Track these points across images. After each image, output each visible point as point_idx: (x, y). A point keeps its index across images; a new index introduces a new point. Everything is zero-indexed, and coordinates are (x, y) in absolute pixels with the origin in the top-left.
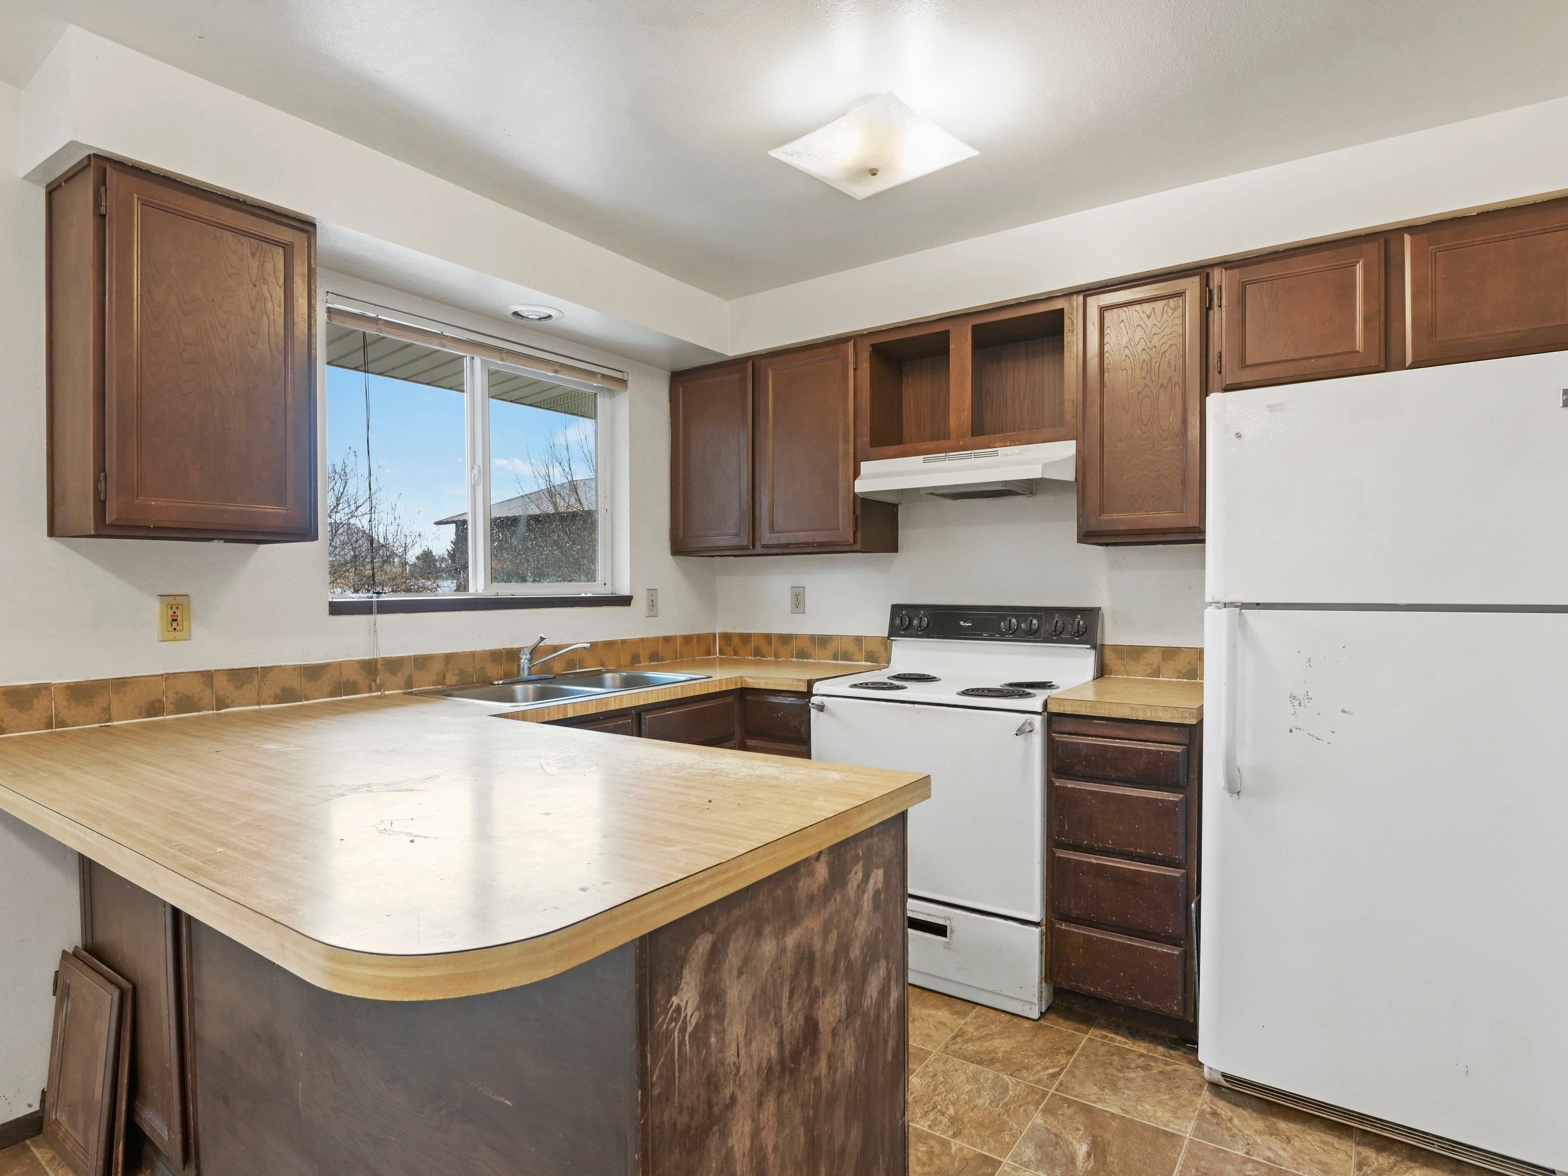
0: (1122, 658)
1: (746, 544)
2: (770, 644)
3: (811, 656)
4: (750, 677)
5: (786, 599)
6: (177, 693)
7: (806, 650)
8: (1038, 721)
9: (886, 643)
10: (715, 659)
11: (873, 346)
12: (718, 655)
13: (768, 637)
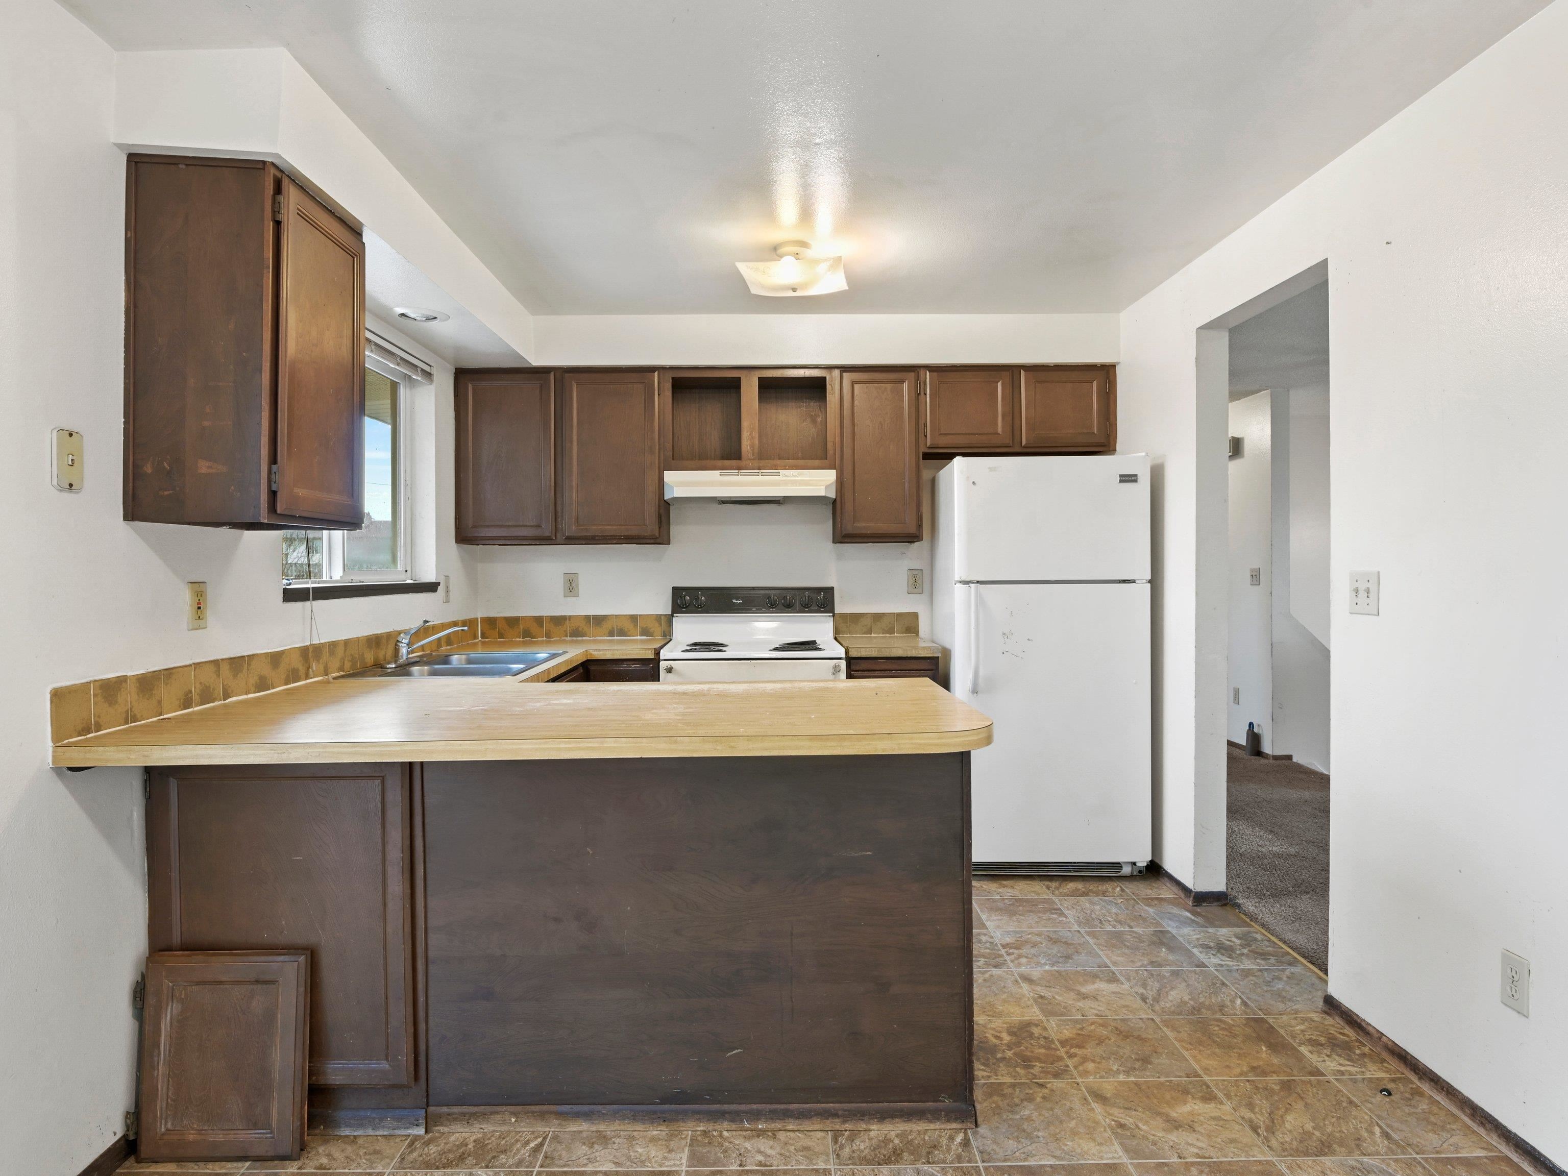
0: (846, 623)
1: (549, 535)
2: (542, 626)
3: (586, 634)
4: (595, 650)
5: (559, 586)
6: (201, 683)
7: (580, 629)
8: (843, 664)
9: (669, 619)
10: (477, 642)
11: (673, 379)
12: (480, 639)
13: (539, 620)
